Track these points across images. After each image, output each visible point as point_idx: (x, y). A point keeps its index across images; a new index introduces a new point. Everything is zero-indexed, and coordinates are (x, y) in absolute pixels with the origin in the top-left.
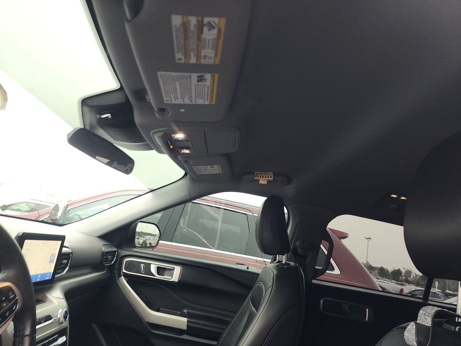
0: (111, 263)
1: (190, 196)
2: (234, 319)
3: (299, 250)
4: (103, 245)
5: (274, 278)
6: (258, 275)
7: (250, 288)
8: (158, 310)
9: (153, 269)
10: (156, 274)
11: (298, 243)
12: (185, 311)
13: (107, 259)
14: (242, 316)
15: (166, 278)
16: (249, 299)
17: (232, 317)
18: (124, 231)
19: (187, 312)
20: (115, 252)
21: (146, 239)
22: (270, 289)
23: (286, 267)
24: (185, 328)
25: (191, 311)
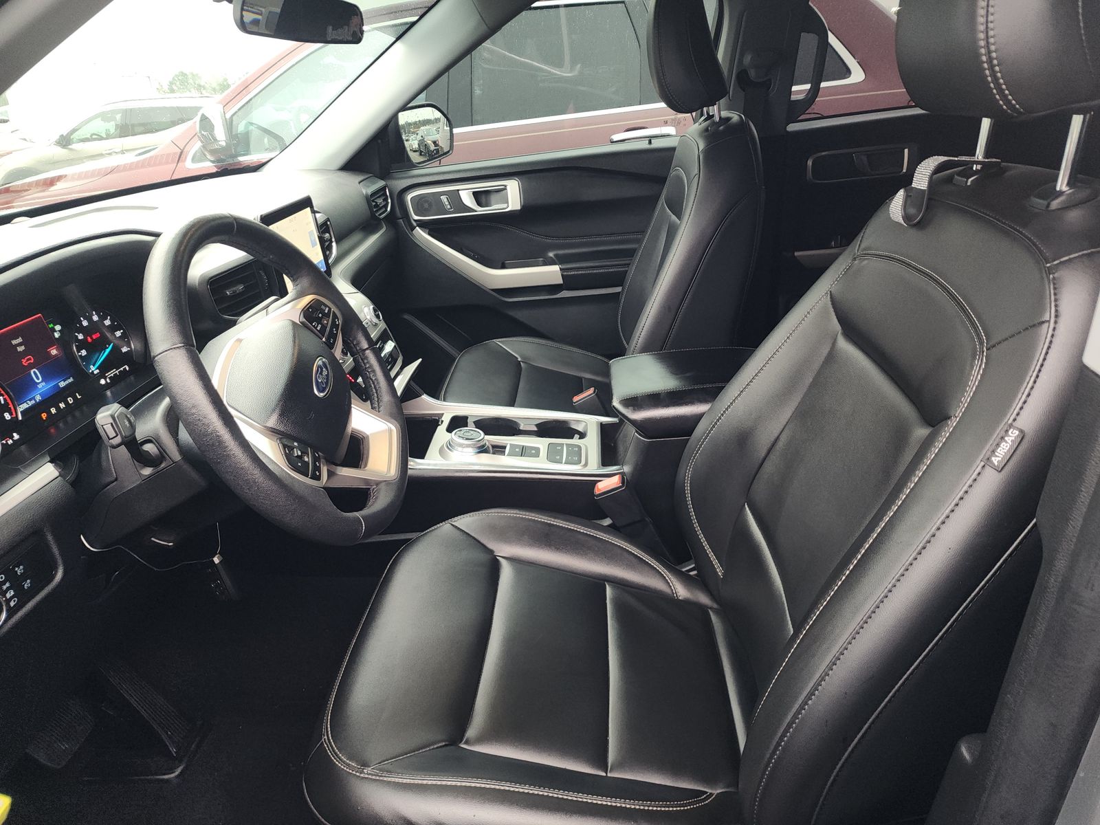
0: (386, 210)
1: (487, 25)
2: (642, 243)
3: (752, 73)
4: (359, 183)
5: (701, 158)
6: (673, 149)
7: (662, 180)
8: (503, 267)
9: (467, 199)
10: (475, 205)
11: (748, 59)
12: (551, 254)
13: (377, 206)
14: (655, 238)
15: (495, 208)
16: (662, 204)
17: (639, 241)
18: (379, 141)
19: (555, 255)
20: (383, 189)
21: (422, 137)
22: (696, 179)
23: (721, 128)
24: (560, 281)
25: (561, 252)
